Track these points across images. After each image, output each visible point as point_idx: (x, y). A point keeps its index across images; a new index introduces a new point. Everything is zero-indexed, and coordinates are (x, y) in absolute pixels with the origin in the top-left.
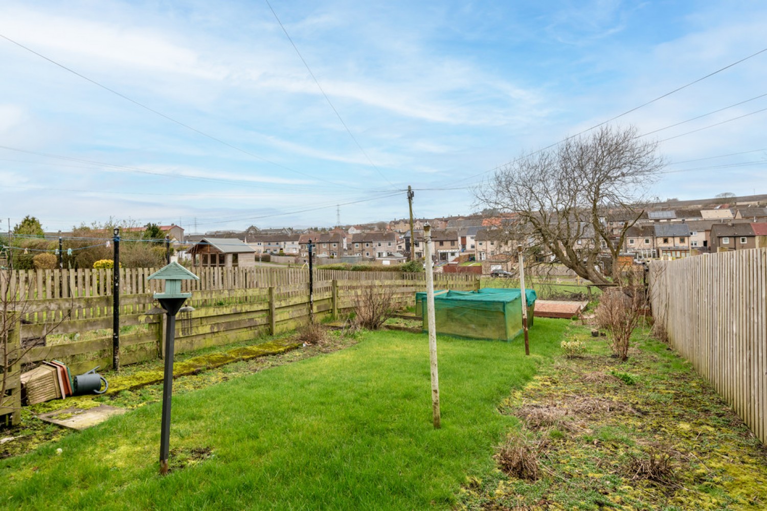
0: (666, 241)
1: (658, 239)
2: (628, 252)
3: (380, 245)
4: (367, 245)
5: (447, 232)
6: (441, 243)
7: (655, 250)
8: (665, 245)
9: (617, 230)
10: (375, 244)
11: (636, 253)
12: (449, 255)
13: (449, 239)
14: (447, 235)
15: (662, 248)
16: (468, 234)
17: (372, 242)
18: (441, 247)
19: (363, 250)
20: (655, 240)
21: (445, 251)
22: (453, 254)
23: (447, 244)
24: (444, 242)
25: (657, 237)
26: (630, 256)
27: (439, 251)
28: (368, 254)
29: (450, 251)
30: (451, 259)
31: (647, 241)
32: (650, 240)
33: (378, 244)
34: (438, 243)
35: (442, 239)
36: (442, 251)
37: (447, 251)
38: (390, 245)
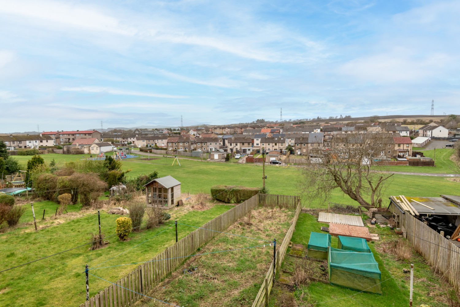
3: (211, 144)
4: (204, 144)
5: (246, 138)
6: (243, 144)
10: (208, 144)
12: (247, 150)
13: (247, 142)
14: (246, 140)
16: (255, 138)
17: (206, 143)
18: (243, 146)
19: (202, 147)
21: (245, 148)
22: (249, 150)
23: (246, 144)
24: (245, 144)
27: (242, 148)
28: (204, 149)
29: (248, 148)
30: (248, 152)
33: (210, 144)
34: (242, 144)
35: (243, 142)
36: (244, 148)
37: (246, 148)
38: (216, 144)
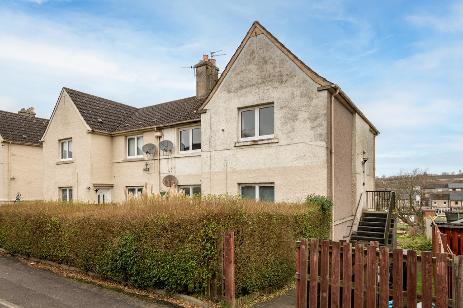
0: (456, 203)
1: (452, 202)
2: (433, 209)
7: (449, 208)
8: (457, 206)
9: (427, 194)
11: (437, 209)
15: (453, 207)
20: (450, 202)
25: (451, 201)
26: (434, 211)
31: (445, 203)
32: (447, 202)
